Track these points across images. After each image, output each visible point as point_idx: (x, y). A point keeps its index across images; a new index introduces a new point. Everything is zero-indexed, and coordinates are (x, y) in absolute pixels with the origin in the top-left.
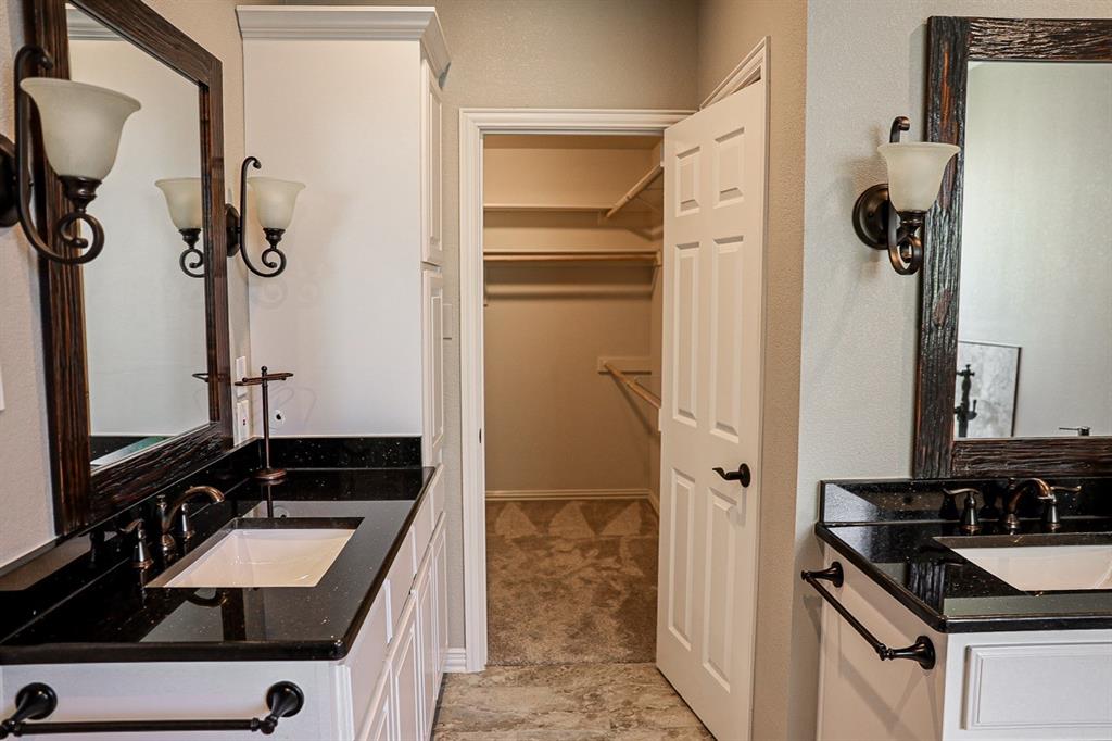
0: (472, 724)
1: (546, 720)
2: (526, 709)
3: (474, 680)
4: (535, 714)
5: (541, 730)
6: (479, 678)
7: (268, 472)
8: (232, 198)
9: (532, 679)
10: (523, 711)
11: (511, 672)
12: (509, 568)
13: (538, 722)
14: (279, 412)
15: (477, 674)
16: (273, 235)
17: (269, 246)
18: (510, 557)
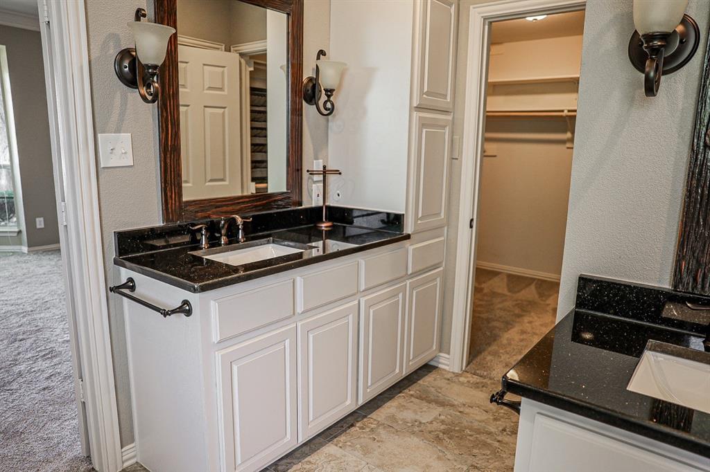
0: (424, 396)
1: (467, 410)
2: (462, 400)
3: (448, 376)
4: (464, 405)
5: (459, 414)
6: (453, 375)
7: (324, 223)
8: (308, 73)
9: (483, 386)
10: (458, 400)
11: (476, 379)
12: (533, 324)
13: (461, 410)
14: (338, 192)
15: (454, 373)
16: (330, 92)
17: (326, 98)
18: (539, 318)
